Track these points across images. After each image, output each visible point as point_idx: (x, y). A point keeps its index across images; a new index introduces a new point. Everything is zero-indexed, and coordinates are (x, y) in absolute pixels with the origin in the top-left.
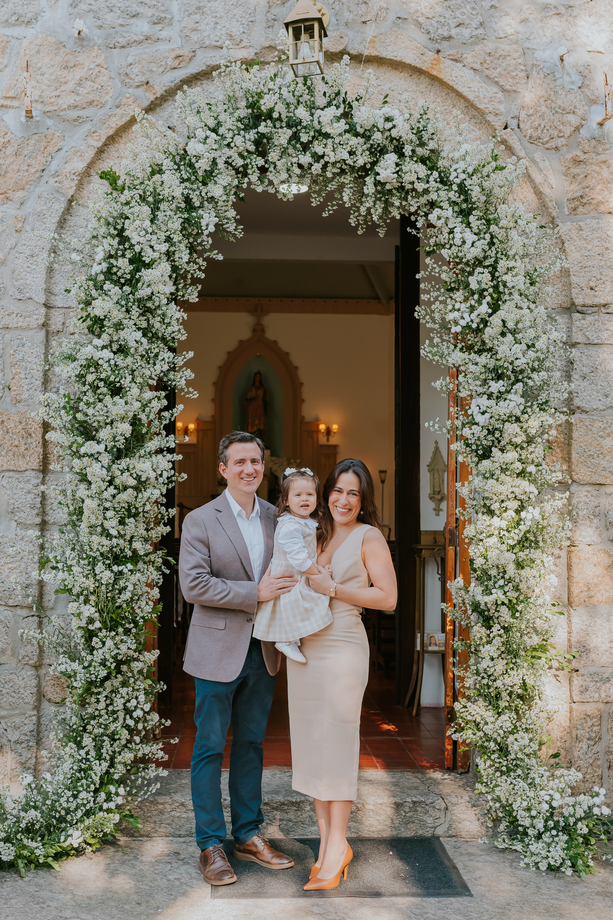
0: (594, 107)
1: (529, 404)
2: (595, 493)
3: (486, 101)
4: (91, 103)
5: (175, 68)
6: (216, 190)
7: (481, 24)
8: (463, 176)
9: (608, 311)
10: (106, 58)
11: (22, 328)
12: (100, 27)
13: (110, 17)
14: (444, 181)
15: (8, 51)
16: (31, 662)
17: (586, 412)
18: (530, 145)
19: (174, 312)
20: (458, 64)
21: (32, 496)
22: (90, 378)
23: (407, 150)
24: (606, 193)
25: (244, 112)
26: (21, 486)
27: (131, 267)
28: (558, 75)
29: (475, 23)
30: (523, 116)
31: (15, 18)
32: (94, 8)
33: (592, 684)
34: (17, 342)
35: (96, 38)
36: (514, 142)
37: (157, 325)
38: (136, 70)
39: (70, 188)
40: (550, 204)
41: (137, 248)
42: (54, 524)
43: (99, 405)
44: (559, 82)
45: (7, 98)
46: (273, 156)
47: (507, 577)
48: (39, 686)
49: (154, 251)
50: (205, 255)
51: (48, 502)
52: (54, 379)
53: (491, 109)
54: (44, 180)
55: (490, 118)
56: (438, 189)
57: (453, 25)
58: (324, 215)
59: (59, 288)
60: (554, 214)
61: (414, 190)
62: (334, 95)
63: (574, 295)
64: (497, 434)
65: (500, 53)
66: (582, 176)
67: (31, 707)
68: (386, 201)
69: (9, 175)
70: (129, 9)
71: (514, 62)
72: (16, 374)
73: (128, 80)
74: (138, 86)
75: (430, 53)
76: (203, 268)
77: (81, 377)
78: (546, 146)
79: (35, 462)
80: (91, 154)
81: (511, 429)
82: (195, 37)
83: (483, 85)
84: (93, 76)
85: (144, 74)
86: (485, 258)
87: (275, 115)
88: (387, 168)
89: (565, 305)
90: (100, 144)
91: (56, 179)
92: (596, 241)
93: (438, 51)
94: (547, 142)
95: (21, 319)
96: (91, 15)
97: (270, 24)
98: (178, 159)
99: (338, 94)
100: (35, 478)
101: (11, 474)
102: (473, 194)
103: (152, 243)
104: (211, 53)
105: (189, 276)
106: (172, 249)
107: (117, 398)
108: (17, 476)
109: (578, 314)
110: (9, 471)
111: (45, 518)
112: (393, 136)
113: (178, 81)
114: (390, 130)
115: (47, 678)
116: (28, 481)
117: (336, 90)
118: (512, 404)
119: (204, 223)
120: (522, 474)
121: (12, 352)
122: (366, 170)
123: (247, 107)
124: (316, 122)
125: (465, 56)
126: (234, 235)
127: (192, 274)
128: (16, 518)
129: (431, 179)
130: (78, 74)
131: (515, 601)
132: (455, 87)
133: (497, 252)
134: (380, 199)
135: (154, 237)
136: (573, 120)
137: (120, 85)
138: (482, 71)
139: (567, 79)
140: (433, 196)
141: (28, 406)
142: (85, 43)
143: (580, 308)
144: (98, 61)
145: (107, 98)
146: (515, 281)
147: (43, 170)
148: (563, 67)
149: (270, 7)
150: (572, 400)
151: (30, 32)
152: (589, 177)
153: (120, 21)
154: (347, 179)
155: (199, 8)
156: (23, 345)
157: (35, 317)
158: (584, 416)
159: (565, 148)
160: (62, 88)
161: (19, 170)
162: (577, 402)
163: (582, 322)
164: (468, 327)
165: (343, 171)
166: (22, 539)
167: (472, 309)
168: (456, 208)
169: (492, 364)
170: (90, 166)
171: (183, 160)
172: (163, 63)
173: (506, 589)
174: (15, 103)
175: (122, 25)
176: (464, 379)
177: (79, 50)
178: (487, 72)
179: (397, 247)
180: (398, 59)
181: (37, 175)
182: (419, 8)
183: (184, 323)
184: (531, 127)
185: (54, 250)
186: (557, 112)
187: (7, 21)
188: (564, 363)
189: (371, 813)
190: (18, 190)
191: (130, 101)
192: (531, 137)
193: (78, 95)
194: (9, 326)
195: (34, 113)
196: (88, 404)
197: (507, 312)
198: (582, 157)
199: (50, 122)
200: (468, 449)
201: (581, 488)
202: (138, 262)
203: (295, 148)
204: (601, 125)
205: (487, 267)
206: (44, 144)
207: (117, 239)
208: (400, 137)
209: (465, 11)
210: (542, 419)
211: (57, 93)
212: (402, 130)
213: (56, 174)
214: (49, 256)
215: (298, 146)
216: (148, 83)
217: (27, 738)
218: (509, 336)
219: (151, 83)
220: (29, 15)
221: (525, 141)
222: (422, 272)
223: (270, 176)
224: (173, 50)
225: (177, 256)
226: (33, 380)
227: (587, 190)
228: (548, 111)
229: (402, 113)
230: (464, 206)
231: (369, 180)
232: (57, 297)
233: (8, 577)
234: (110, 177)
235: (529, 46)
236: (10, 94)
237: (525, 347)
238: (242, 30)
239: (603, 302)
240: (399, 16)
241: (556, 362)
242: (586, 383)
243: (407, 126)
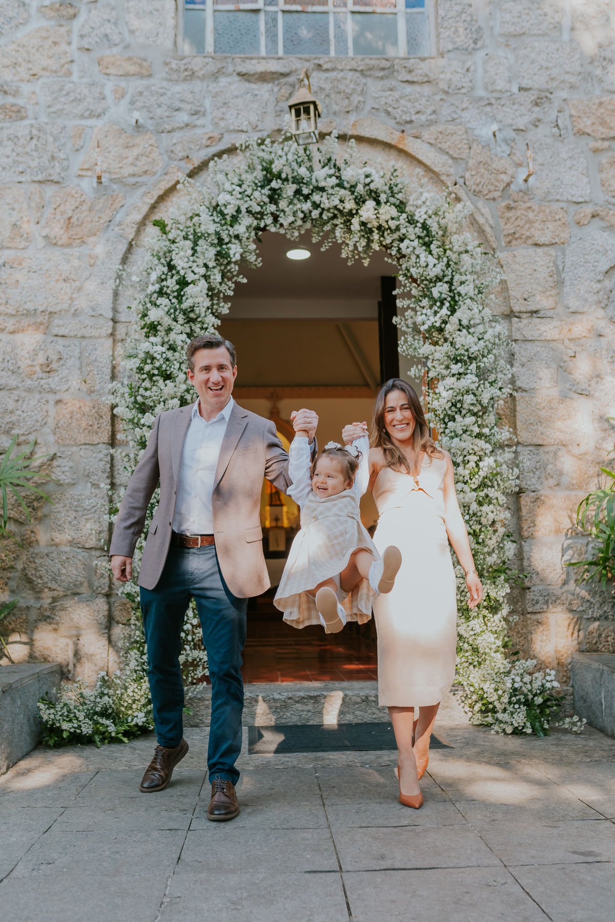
0: (520, 169)
1: (482, 382)
2: (536, 452)
3: (440, 165)
4: (146, 172)
5: (208, 146)
6: (240, 229)
7: (434, 112)
8: (425, 216)
9: (539, 315)
10: (157, 140)
11: (95, 337)
12: (152, 118)
13: (159, 111)
14: (411, 221)
15: (83, 136)
16: (103, 591)
17: (526, 391)
18: (473, 197)
19: (211, 320)
20: (418, 140)
21: (103, 463)
22: (147, 368)
23: (383, 197)
24: (532, 230)
25: (259, 174)
26: (95, 455)
27: (178, 287)
28: (492, 147)
29: (429, 111)
30: (467, 175)
31: (87, 113)
32: (148, 105)
33: (541, 598)
34: (91, 347)
35: (149, 126)
36: (462, 194)
37: (198, 330)
38: (179, 148)
39: (130, 233)
40: (491, 239)
41: (182, 272)
42: (120, 485)
43: (154, 388)
44: (493, 152)
45: (82, 170)
46: (283, 204)
47: (471, 512)
48: (110, 610)
49: (195, 274)
50: (234, 280)
51: (116, 469)
52: (119, 375)
53: (444, 171)
54: (111, 227)
55: (443, 178)
56: (406, 227)
57: (413, 111)
58: (323, 249)
59: (122, 308)
60: (494, 246)
61: (389, 228)
62: (326, 161)
63: (512, 305)
64: (459, 405)
65: (449, 131)
66: (514, 218)
67: (104, 627)
68: (368, 238)
69: (84, 225)
70: (174, 105)
71: (459, 138)
72: (90, 371)
73: (173, 155)
74: (181, 160)
75: (397, 133)
76: (232, 289)
77: (140, 369)
78: (487, 197)
79: (106, 437)
80: (145, 209)
81: (469, 399)
82: (222, 124)
83: (437, 154)
84: (147, 153)
85: (185, 150)
86: (444, 276)
87: (284, 176)
88: (368, 211)
89: (506, 313)
90: (153, 201)
91: (120, 227)
92: (526, 265)
93: (403, 131)
94: (487, 194)
95: (94, 330)
96: (145, 110)
97: (278, 114)
98: (211, 209)
99: (329, 160)
100: (105, 450)
101: (87, 446)
102: (433, 229)
103: (193, 269)
104: (234, 135)
105: (221, 295)
106: (209, 273)
107: (168, 382)
108: (91, 448)
109: (516, 319)
110: (85, 444)
111: (114, 481)
112: (372, 188)
113: (210, 155)
114: (368, 185)
115: (116, 605)
116: (100, 451)
117: (328, 157)
118: (469, 381)
119: (231, 252)
120: (479, 436)
121: (87, 355)
122: (351, 214)
123: (262, 170)
124: (314, 181)
125: (423, 134)
126: (255, 265)
127: (224, 294)
128: (91, 480)
129: (401, 218)
130: (136, 151)
131: (478, 531)
132: (417, 156)
133: (453, 271)
134: (363, 236)
135: (195, 264)
136: (506, 178)
137: (167, 159)
138: (436, 145)
139: (499, 149)
140: (403, 231)
141: (100, 395)
142: (141, 130)
143: (517, 314)
144: (151, 142)
145: (157, 168)
146: (467, 289)
147: (110, 221)
148: (496, 141)
149: (277, 102)
150: (515, 382)
151: (99, 123)
152: (519, 219)
153: (167, 114)
154: (338, 221)
155: (225, 104)
156: (96, 350)
157: (105, 328)
158: (524, 394)
159: (500, 199)
160: (125, 162)
161: (92, 221)
162: (518, 384)
163: (520, 324)
164: (433, 326)
165: (335, 217)
166: (96, 495)
167: (436, 313)
168: (421, 241)
169: (452, 352)
170: (146, 217)
171: (216, 209)
172: (199, 143)
173: (471, 523)
174: (89, 173)
175: (168, 117)
176: (431, 364)
177: (136, 134)
178: (439, 145)
179: (379, 303)
180: (373, 137)
181: (106, 224)
182: (388, 101)
183: (218, 328)
184: (474, 184)
185: (119, 277)
186: (493, 173)
187: (82, 115)
188: (507, 356)
189: (373, 704)
190: (91, 236)
191: (175, 170)
192: (474, 191)
193: (136, 166)
194: (86, 335)
195: (103, 180)
196: (146, 389)
197: (462, 314)
198: (513, 205)
199: (115, 187)
200: (437, 418)
201: (524, 448)
202: (183, 283)
203: (299, 200)
204: (526, 181)
205: (447, 282)
206: (110, 202)
207: (167, 268)
208: (377, 189)
209: (422, 102)
210: (492, 391)
211: (120, 165)
212: (378, 184)
213: (120, 224)
214: (115, 281)
215: (301, 198)
216: (188, 157)
217: (100, 651)
218: (464, 331)
219: (190, 157)
220: (99, 111)
221: (471, 194)
222: (397, 290)
223: (281, 220)
224: (206, 133)
225: (212, 277)
226: (104, 376)
227: (518, 228)
228: (486, 172)
229: (377, 172)
230: (427, 239)
231: (355, 222)
232: (121, 315)
233: (85, 525)
234: (161, 226)
235: (470, 126)
236: (86, 167)
237: (477, 340)
238: (257, 118)
239: (534, 309)
240: (373, 106)
241: (501, 351)
242: (524, 370)
243: (382, 181)
